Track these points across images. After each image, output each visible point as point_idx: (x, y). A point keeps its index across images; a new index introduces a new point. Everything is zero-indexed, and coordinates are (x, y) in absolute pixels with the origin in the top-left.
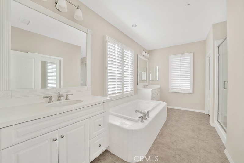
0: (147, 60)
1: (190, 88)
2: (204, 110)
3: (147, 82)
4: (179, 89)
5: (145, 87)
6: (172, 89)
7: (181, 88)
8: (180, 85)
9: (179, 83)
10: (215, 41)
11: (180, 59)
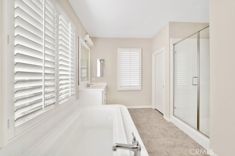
0: (89, 49)
1: (139, 85)
2: (151, 104)
3: (88, 80)
4: (129, 86)
5: (88, 86)
6: (120, 86)
7: (131, 85)
8: (130, 82)
9: (128, 80)
10: (171, 39)
11: (130, 54)
